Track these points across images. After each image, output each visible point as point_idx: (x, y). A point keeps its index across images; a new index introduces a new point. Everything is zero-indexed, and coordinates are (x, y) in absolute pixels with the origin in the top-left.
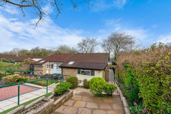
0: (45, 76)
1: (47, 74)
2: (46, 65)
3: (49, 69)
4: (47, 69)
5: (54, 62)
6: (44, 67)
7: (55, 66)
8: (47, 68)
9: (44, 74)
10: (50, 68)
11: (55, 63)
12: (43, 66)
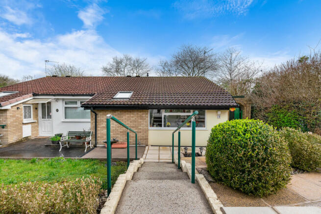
0: (17, 147)
1: (27, 138)
2: (22, 106)
3: (31, 120)
4: (25, 121)
5: (54, 95)
6: (8, 114)
7: (57, 110)
8: (25, 117)
9: (12, 139)
10: (36, 116)
11: (57, 100)
12: (8, 107)
